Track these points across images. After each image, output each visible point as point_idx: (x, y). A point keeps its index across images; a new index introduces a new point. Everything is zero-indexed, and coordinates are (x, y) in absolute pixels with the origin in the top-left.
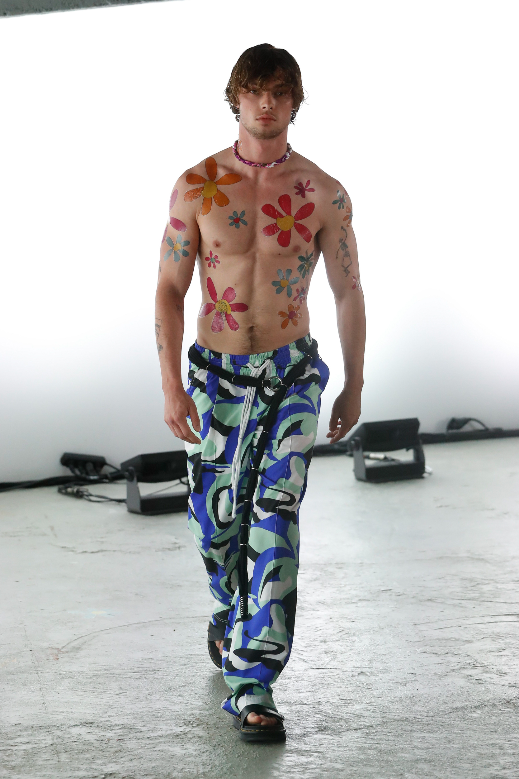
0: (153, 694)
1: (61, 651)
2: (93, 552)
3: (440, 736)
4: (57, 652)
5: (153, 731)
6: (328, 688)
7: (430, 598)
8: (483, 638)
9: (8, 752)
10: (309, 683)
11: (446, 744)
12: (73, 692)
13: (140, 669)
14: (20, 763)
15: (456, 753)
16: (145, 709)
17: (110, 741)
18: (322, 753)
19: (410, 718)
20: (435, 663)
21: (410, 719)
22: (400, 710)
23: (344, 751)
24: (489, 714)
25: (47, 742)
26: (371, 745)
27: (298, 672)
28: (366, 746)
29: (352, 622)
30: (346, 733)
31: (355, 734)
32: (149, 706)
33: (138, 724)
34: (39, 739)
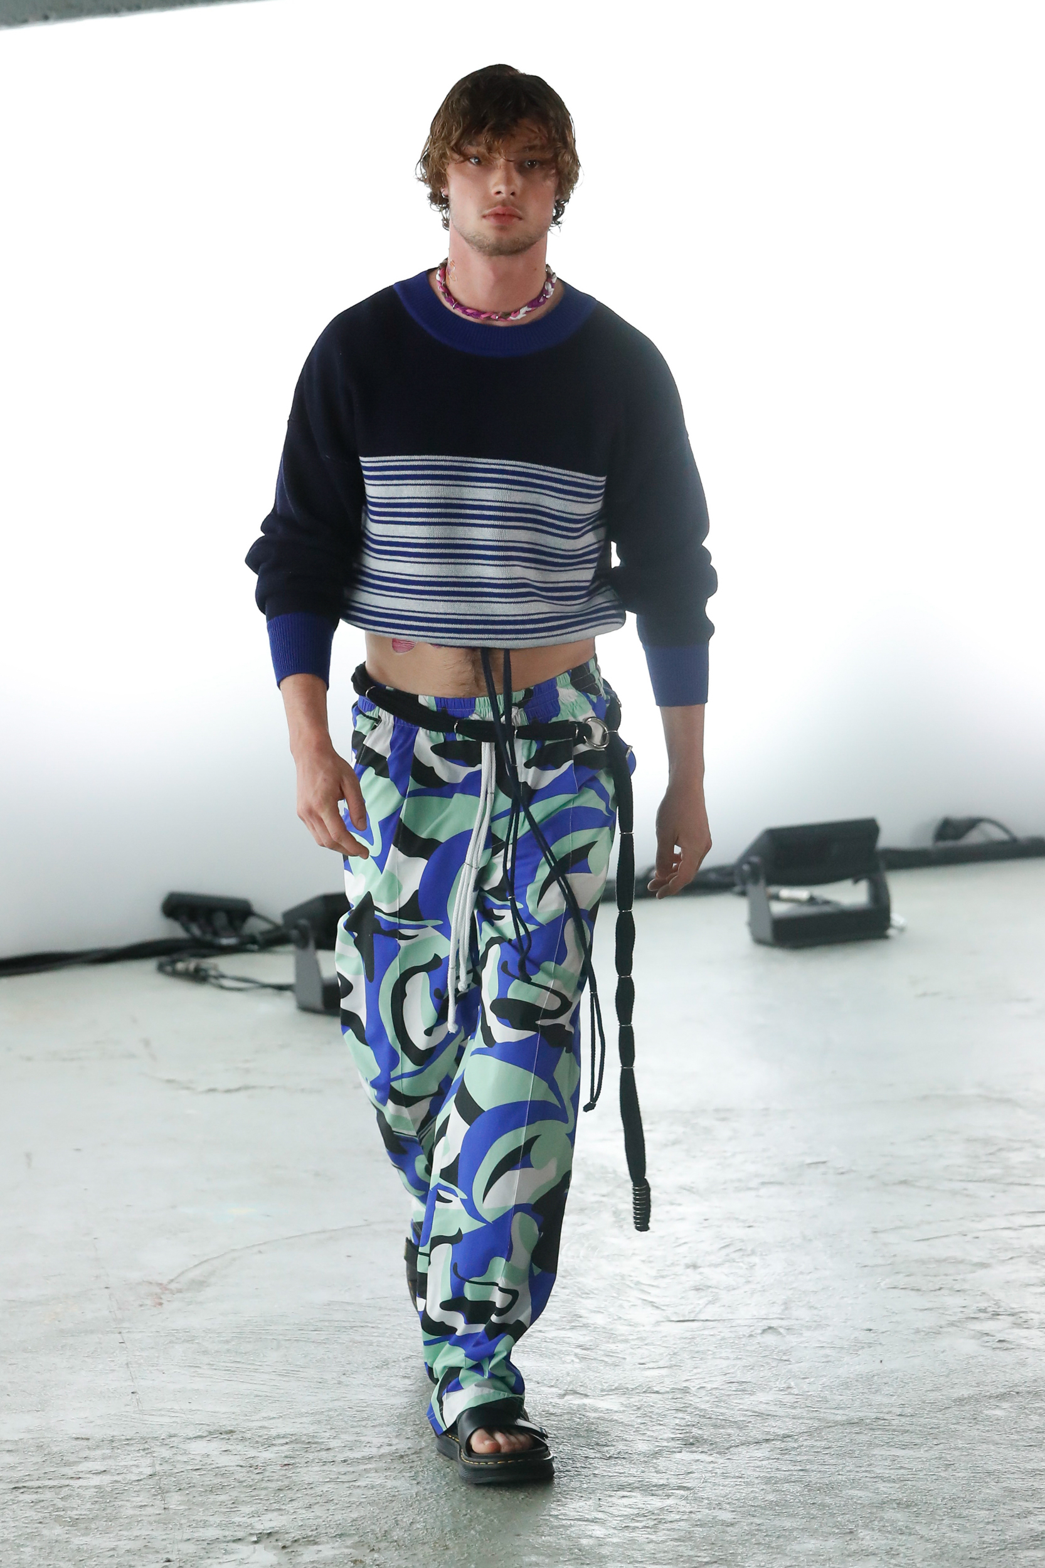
0: (352, 1374)
1: (167, 1289)
2: (228, 1091)
3: (927, 1455)
4: (158, 1290)
5: (354, 1448)
6: (701, 1359)
7: (903, 1179)
8: (1011, 1258)
9: (65, 1492)
10: (662, 1350)
11: (940, 1470)
12: (193, 1370)
13: (327, 1324)
14: (88, 1513)
15: (960, 1488)
16: (337, 1403)
17: (268, 1468)
18: (692, 1490)
19: (868, 1419)
20: (915, 1309)
21: (868, 1421)
22: (847, 1403)
23: (736, 1485)
24: (1026, 1411)
25: (141, 1470)
26: (790, 1473)
27: (642, 1328)
28: (779, 1475)
29: (749, 1227)
30: (740, 1449)
31: (757, 1451)
32: (344, 1397)
33: (323, 1433)
34: (125, 1464)
